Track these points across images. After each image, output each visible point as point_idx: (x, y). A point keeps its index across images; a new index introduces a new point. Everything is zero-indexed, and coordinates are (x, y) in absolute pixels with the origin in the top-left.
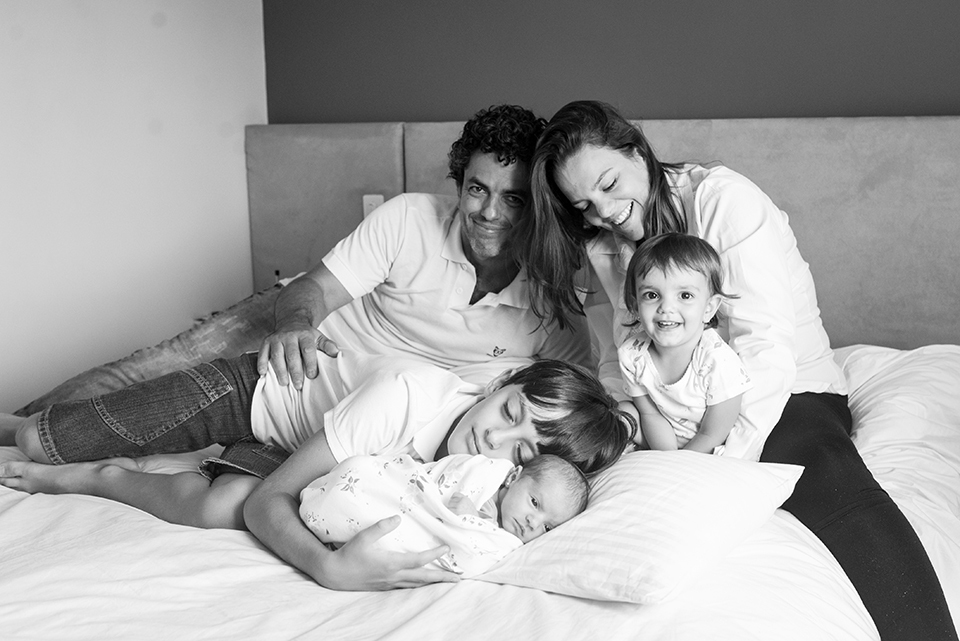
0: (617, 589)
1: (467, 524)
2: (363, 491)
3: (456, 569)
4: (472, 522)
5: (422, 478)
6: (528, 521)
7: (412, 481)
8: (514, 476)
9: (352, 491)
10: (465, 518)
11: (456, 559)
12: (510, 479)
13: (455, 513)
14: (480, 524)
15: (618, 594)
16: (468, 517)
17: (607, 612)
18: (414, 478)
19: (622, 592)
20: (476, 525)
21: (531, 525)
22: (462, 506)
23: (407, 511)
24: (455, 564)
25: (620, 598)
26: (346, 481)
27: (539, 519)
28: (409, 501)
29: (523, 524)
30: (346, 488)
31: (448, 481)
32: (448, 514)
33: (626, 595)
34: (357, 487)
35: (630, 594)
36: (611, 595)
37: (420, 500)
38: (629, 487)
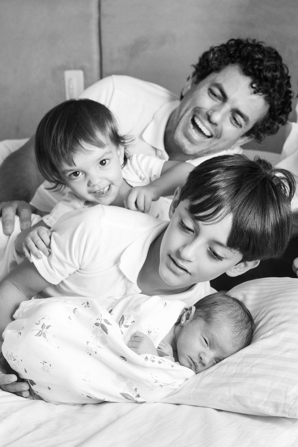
0: (276, 406)
1: (149, 363)
2: (54, 336)
3: (139, 400)
4: (153, 361)
5: (106, 321)
6: (201, 358)
7: (97, 324)
8: (188, 315)
9: (45, 337)
10: (147, 358)
11: (139, 392)
12: (184, 318)
13: (136, 352)
14: (160, 363)
15: (277, 411)
16: (149, 356)
17: (268, 425)
18: (99, 322)
19: (281, 409)
20: (156, 364)
21: (203, 361)
22: (143, 346)
23: (93, 353)
24: (138, 396)
25: (279, 414)
26: (39, 327)
27: (209, 355)
28: (95, 344)
29: (196, 361)
30: (39, 334)
31: (128, 322)
32: (130, 353)
33: (284, 412)
34: (49, 333)
35: (287, 410)
36: (271, 412)
37: (104, 341)
38: (286, 318)
